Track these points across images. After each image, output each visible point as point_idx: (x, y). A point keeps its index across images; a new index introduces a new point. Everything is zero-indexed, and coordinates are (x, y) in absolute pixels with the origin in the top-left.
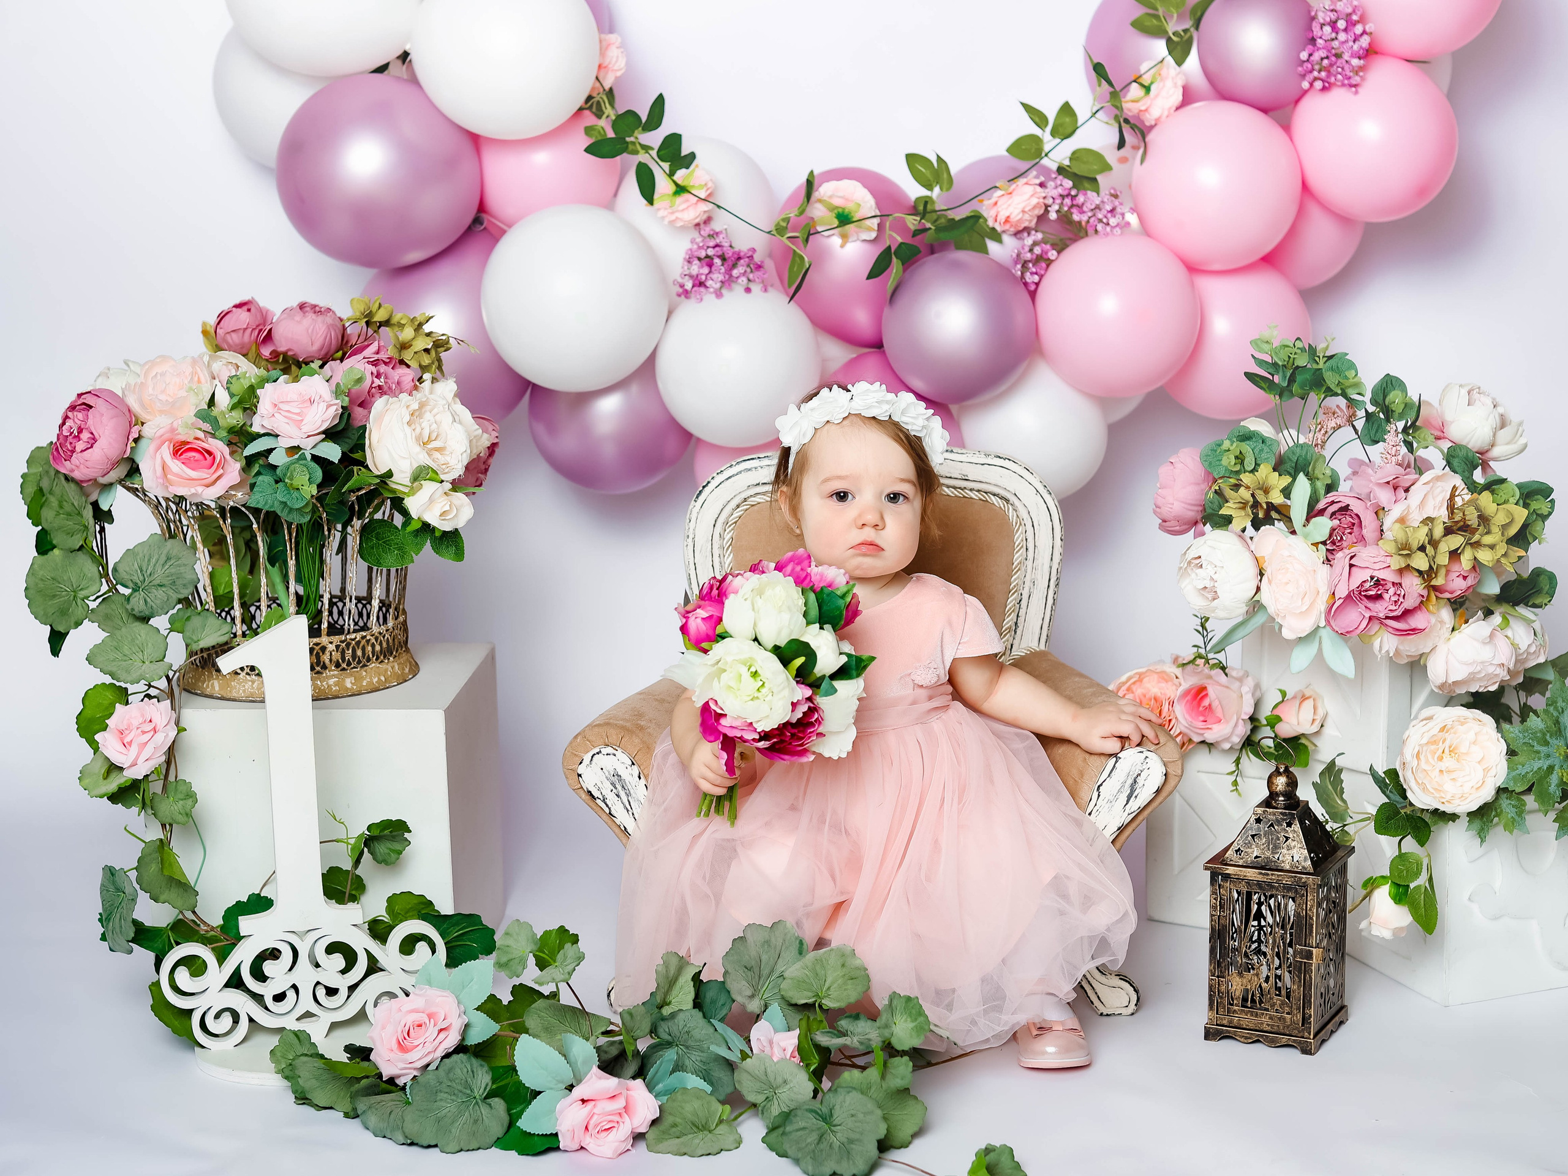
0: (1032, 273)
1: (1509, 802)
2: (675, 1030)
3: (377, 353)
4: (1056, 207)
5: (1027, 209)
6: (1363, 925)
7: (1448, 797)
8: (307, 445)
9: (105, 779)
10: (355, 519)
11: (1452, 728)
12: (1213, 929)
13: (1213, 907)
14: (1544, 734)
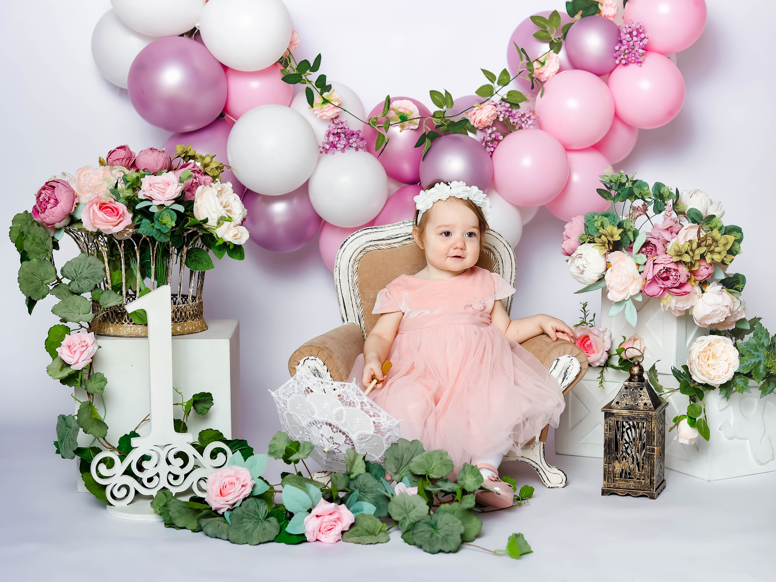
0: (490, 147)
1: (740, 379)
3: (194, 167)
4: (502, 115)
5: (490, 116)
6: (675, 438)
7: (712, 377)
8: (168, 204)
9: (61, 371)
10: (184, 247)
11: (713, 345)
12: (606, 441)
13: (606, 430)
14: (756, 346)
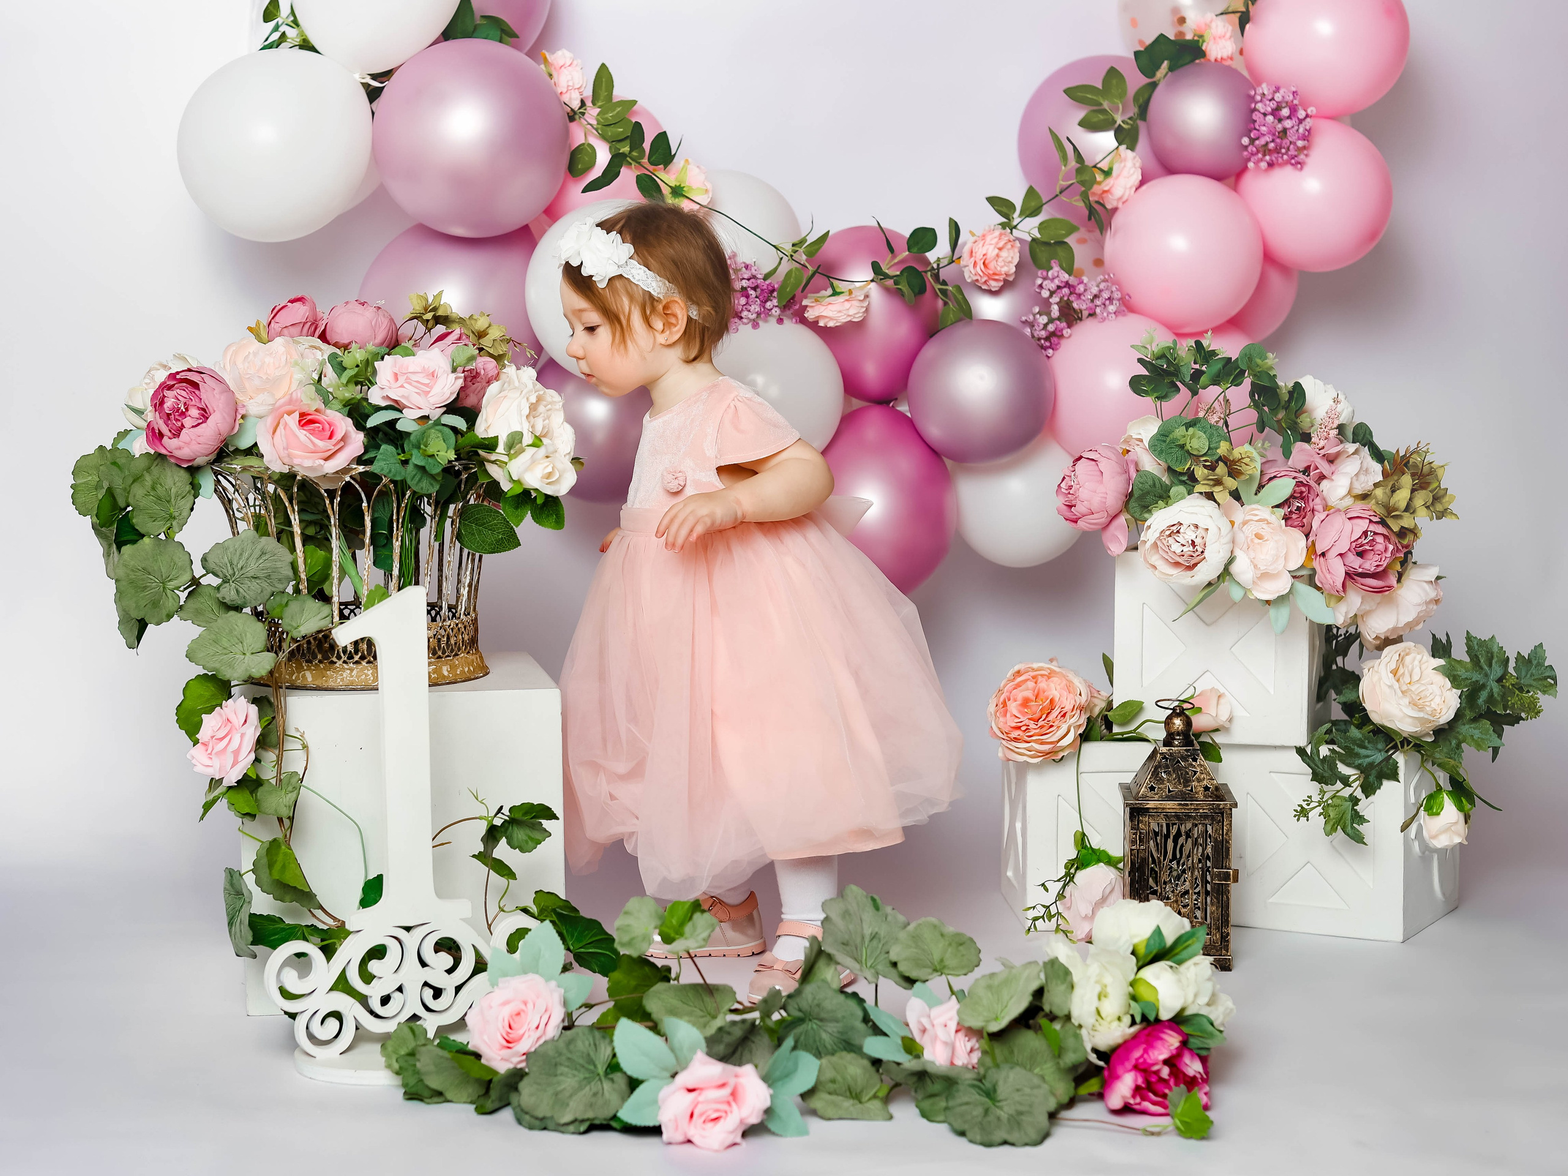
2: (804, 1005)
8: (434, 415)
